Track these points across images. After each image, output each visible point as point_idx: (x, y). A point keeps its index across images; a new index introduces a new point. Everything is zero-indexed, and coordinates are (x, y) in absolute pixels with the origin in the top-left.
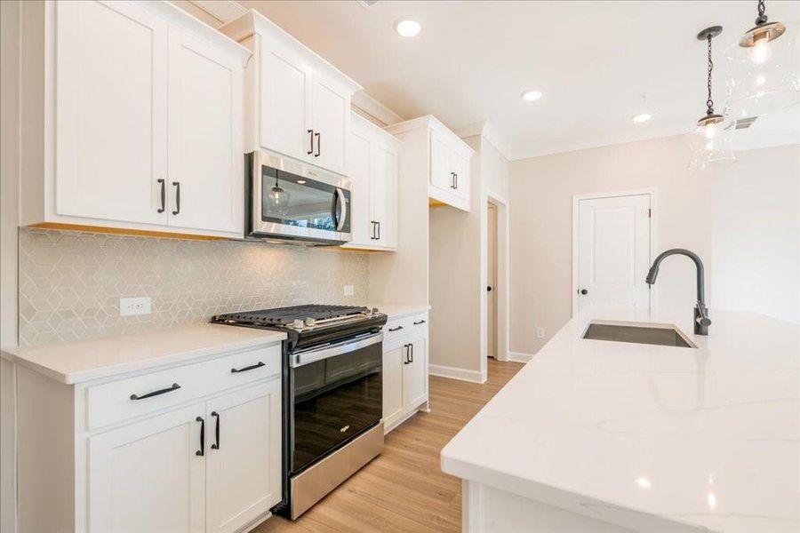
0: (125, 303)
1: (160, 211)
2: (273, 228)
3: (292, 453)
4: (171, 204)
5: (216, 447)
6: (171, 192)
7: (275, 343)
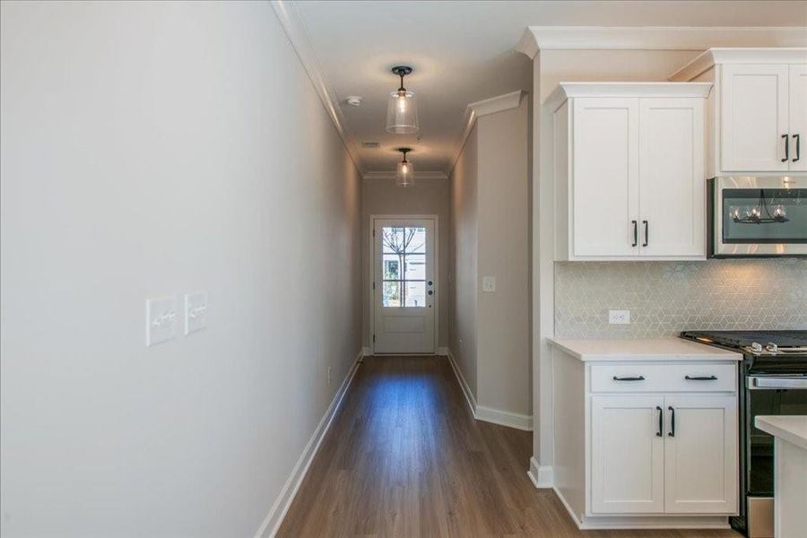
0: (612, 313)
1: (634, 245)
2: (735, 249)
3: (749, 474)
4: (641, 240)
5: (672, 434)
6: (641, 228)
7: (733, 362)
